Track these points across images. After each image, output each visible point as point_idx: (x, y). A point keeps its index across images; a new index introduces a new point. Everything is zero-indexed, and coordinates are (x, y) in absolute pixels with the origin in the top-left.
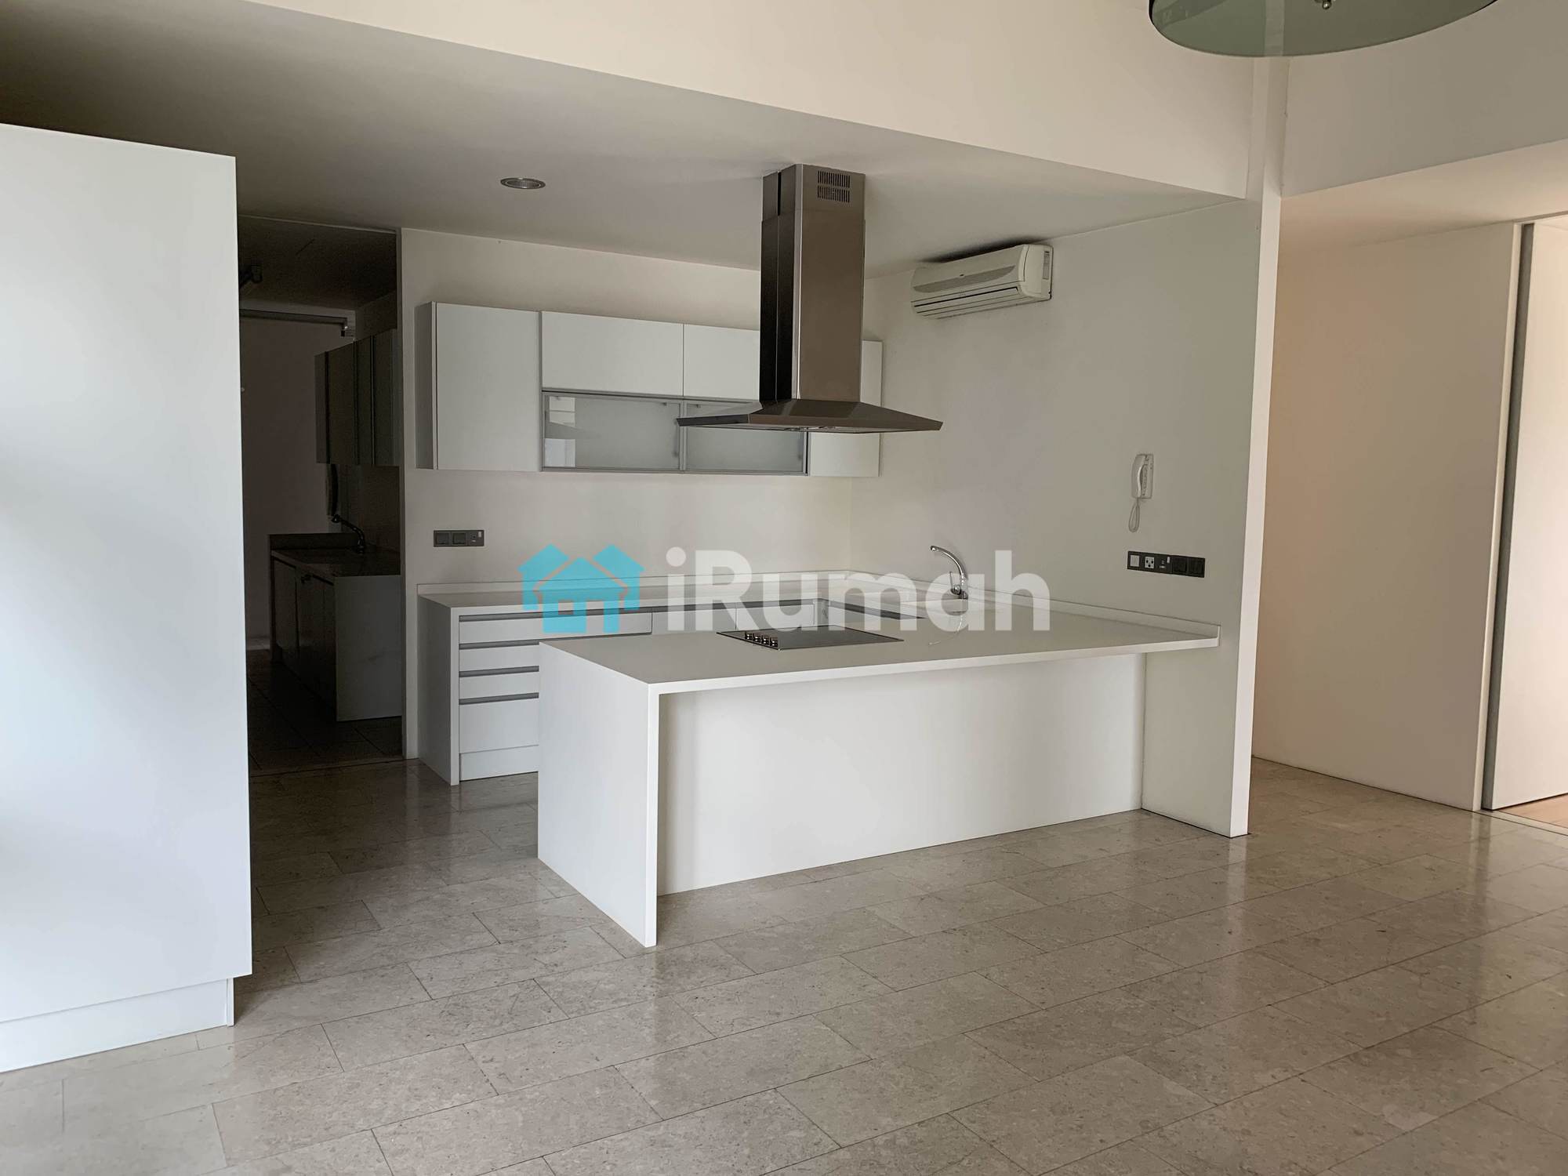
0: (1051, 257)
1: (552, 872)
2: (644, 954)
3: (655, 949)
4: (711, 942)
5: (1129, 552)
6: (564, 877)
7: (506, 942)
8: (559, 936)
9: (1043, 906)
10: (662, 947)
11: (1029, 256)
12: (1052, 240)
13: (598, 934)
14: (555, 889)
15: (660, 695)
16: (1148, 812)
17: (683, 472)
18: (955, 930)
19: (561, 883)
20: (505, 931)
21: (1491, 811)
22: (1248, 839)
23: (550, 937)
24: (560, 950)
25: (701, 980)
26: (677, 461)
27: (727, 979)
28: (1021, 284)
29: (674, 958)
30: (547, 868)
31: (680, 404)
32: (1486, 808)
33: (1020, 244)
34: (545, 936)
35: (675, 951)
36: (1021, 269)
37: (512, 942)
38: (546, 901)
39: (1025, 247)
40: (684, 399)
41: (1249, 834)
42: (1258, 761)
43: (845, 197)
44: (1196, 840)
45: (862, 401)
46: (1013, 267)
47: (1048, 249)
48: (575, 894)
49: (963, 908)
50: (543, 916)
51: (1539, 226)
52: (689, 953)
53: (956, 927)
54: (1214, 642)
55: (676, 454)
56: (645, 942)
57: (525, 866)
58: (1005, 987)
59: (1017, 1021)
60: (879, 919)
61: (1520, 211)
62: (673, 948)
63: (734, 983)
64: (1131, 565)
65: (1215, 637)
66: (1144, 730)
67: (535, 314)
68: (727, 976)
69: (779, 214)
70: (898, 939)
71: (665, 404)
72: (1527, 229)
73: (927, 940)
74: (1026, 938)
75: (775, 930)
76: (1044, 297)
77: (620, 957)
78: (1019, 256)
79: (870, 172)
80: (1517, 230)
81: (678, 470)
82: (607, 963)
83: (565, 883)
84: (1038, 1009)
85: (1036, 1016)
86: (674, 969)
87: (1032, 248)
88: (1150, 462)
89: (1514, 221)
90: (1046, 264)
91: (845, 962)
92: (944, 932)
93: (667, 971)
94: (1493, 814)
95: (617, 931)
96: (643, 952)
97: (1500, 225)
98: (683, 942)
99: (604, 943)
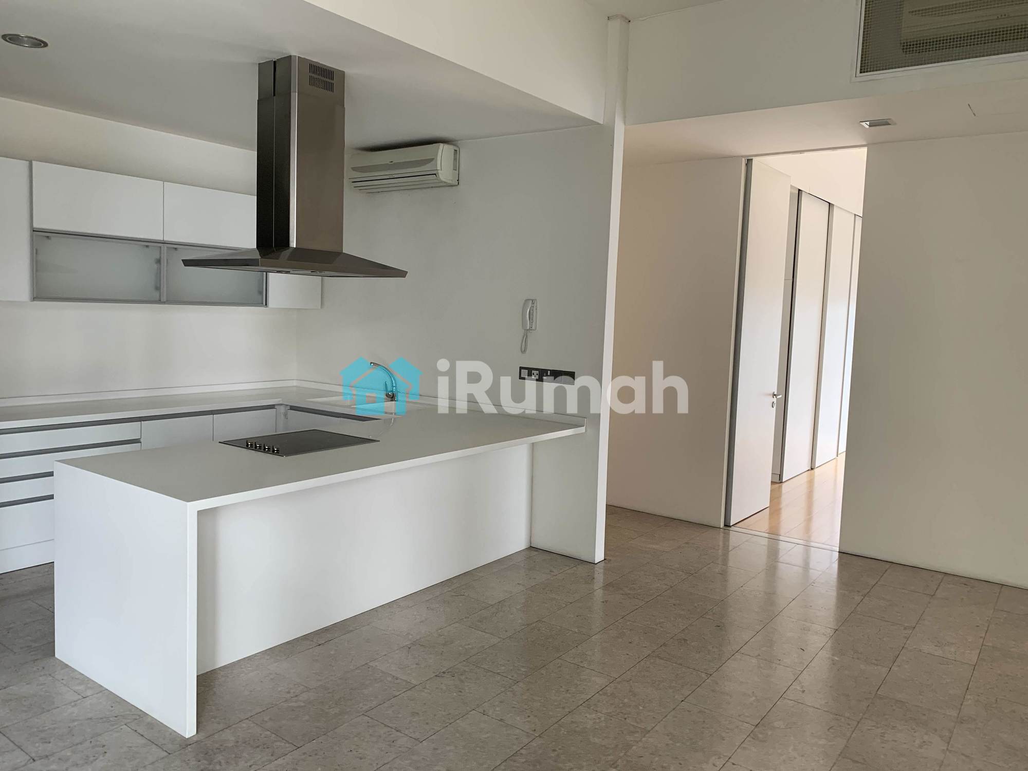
0: (458, 153)
1: (74, 670)
2: (187, 746)
3: (195, 739)
4: (247, 721)
5: (520, 367)
6: (86, 674)
7: (41, 758)
8: (97, 741)
9: (499, 640)
10: (202, 734)
11: (444, 153)
12: (459, 142)
13: (136, 731)
14: (80, 688)
15: (198, 511)
16: (536, 549)
17: (164, 303)
18: (444, 673)
19: (85, 681)
20: (37, 745)
21: (730, 526)
22: (605, 563)
23: (87, 744)
24: (101, 758)
25: (249, 764)
26: (158, 295)
27: (273, 758)
28: (439, 172)
29: (217, 746)
30: (67, 666)
31: (160, 247)
32: (727, 525)
33: (439, 142)
34: (81, 743)
35: (216, 736)
36: (439, 162)
37: (47, 756)
38: (74, 703)
39: (441, 145)
40: (164, 243)
41: (605, 559)
42: (609, 507)
43: (330, 87)
44: (575, 568)
45: (344, 252)
46: (433, 159)
47: (456, 149)
48: (101, 690)
49: (443, 651)
50: (74, 721)
51: (756, 161)
52: (228, 737)
53: (444, 670)
54: (582, 430)
55: (158, 288)
56: (186, 734)
57: (43, 668)
58: (501, 720)
59: (523, 751)
60: (382, 672)
61: (745, 150)
62: (213, 734)
63: (280, 761)
64: (522, 376)
65: (583, 426)
66: (532, 493)
67: (27, 163)
68: (272, 755)
69: (274, 95)
70: (405, 690)
71: (147, 246)
72: (749, 162)
73: (427, 687)
74: (499, 671)
75: (300, 698)
76: (453, 183)
77: (165, 754)
78: (438, 152)
79: (350, 70)
80: (744, 162)
81: (159, 302)
82: (153, 763)
83: (89, 680)
84: (533, 737)
85: (534, 744)
86: (219, 757)
87: (446, 146)
88: (535, 305)
89: (742, 156)
90: (455, 159)
91: (370, 720)
92: (436, 676)
93: (215, 761)
94: (731, 529)
95: (155, 726)
96: (185, 743)
97: (732, 158)
98: (221, 727)
99: (143, 741)
